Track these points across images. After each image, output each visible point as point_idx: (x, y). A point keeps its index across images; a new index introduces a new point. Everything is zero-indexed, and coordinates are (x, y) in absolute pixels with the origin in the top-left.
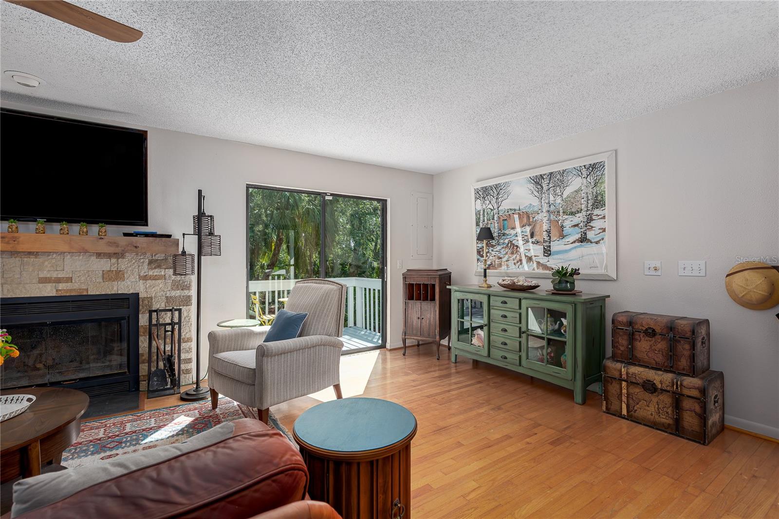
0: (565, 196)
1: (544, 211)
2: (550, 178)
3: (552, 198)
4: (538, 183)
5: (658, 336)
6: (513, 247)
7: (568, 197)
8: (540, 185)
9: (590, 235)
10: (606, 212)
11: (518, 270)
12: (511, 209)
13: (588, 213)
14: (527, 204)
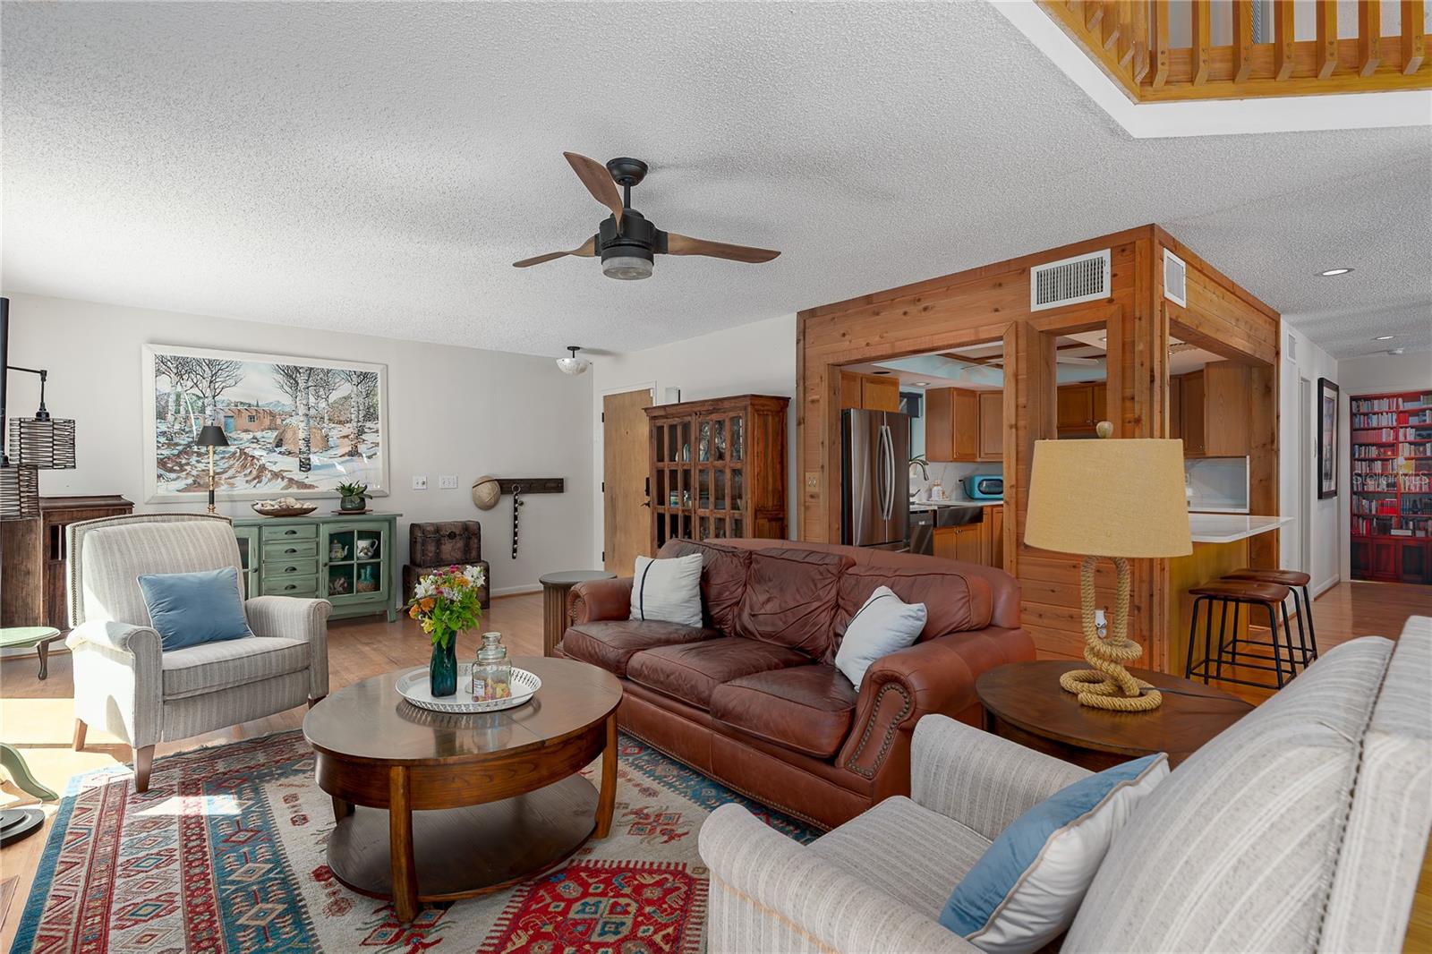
0: (332, 398)
1: (300, 413)
2: (310, 374)
3: (312, 400)
4: (291, 376)
5: (458, 537)
6: (246, 459)
7: (335, 402)
8: (294, 379)
9: (362, 448)
10: (379, 426)
11: (254, 491)
12: (241, 403)
13: (360, 424)
14: (273, 399)
